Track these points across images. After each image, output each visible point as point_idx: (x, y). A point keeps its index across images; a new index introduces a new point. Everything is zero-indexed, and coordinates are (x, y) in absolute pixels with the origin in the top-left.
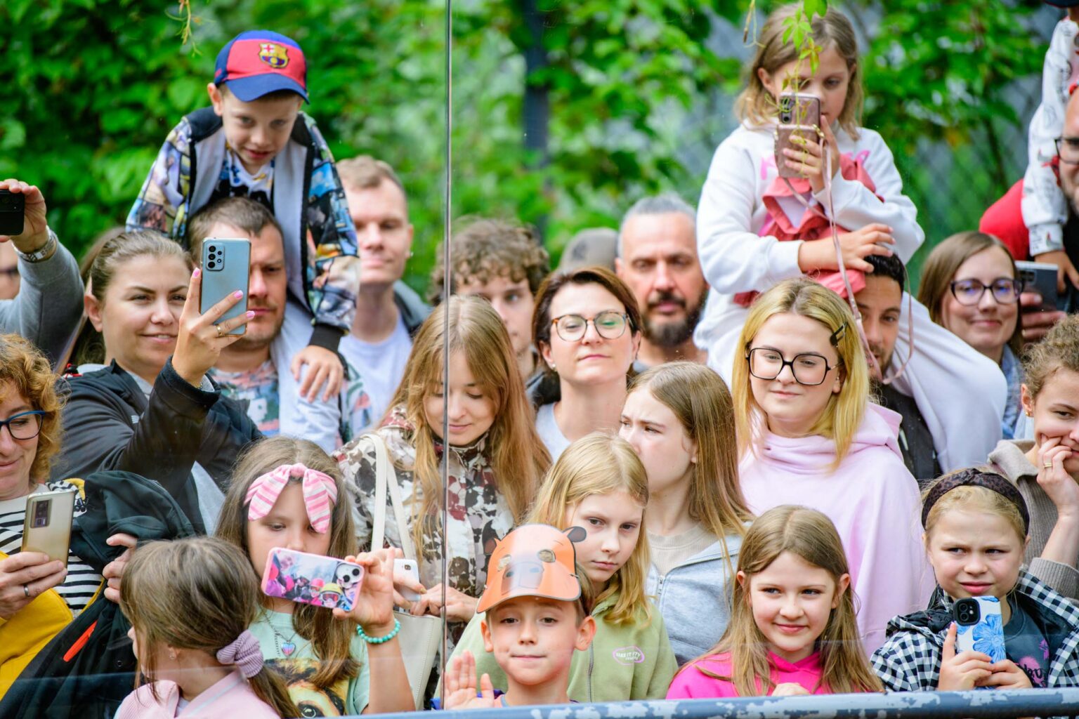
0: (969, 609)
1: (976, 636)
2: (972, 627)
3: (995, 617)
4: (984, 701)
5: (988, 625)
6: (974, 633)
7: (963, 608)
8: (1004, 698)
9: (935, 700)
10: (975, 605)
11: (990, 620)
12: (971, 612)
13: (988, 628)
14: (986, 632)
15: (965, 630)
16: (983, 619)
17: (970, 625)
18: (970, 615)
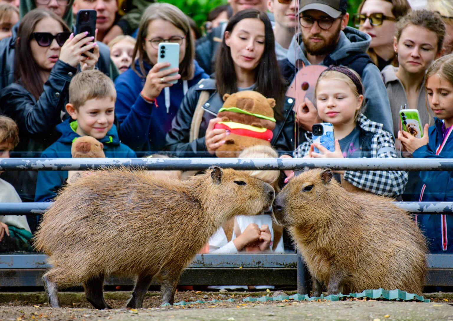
0: (318, 129)
1: (321, 141)
2: (319, 137)
3: (330, 133)
4: (153, 162)
5: (327, 136)
6: (320, 139)
7: (316, 128)
8: (163, 161)
9: (129, 161)
10: (321, 127)
11: (328, 134)
12: (320, 130)
13: (327, 138)
14: (326, 139)
15: (316, 138)
16: (325, 133)
17: (318, 136)
18: (319, 131)
